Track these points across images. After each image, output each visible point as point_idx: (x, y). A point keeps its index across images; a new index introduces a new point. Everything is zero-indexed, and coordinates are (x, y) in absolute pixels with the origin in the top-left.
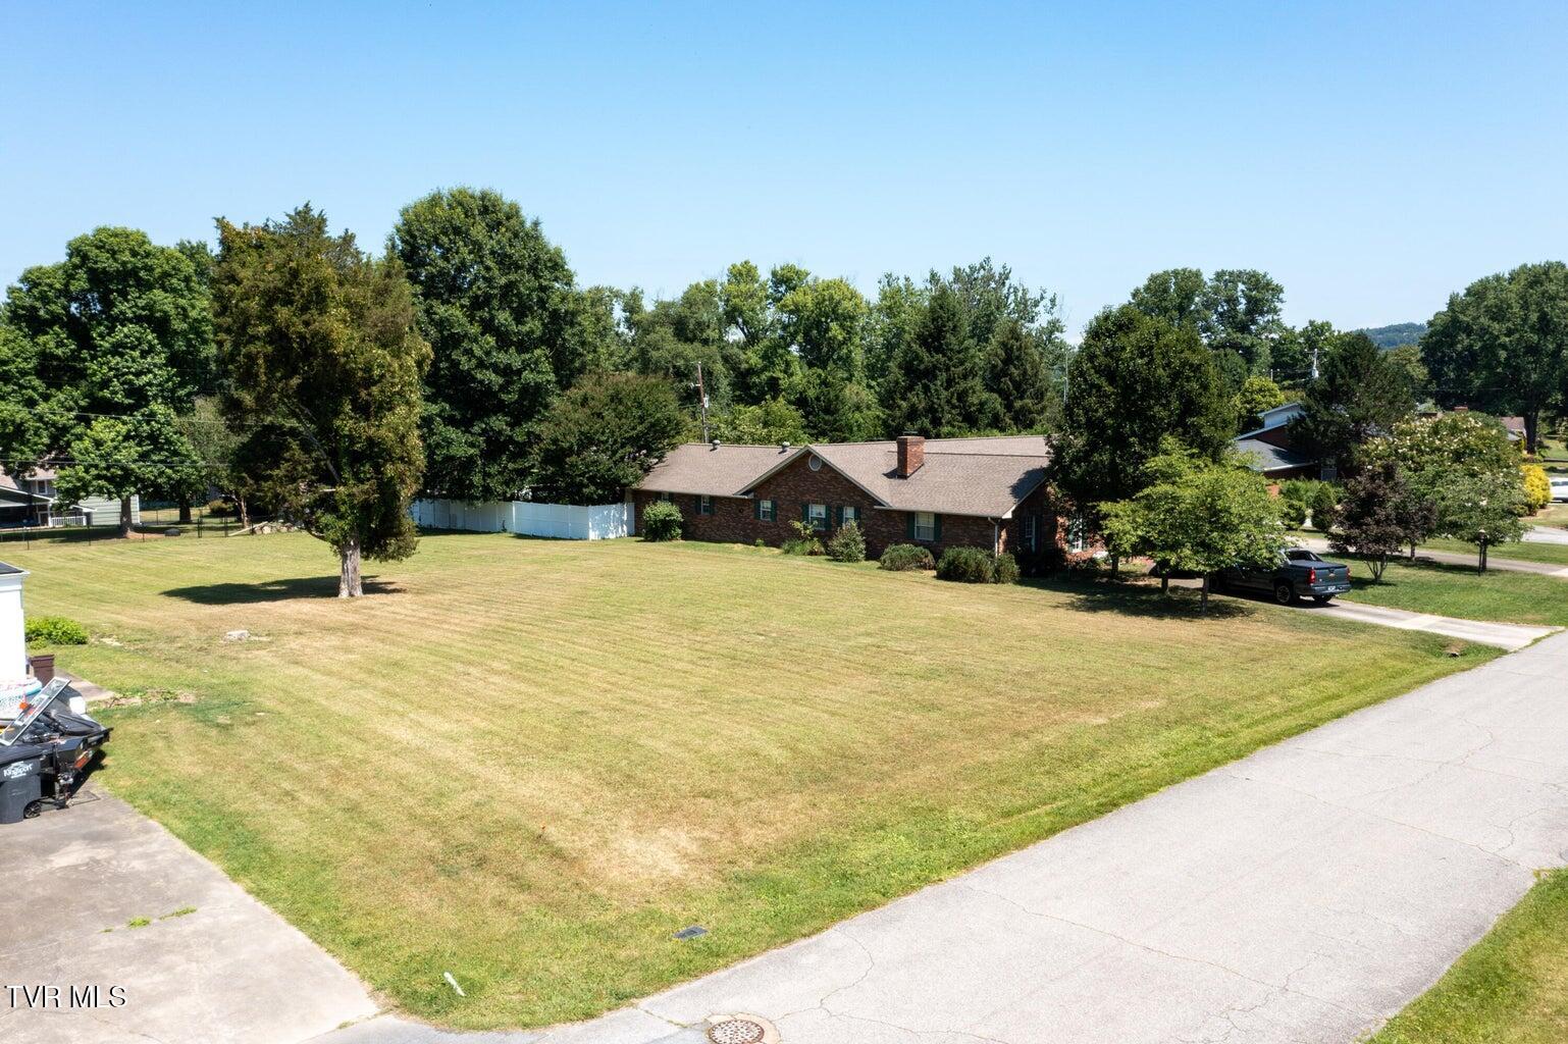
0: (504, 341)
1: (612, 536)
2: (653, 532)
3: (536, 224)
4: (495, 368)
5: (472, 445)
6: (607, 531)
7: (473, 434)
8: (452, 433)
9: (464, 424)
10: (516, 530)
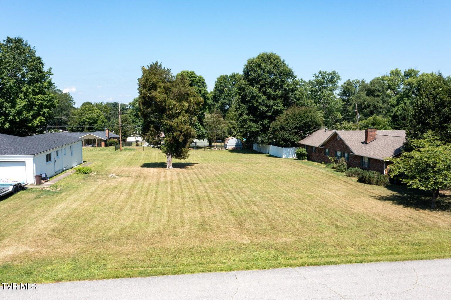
0: (269, 97)
1: (291, 157)
2: (300, 157)
3: (284, 61)
4: (266, 106)
5: (258, 128)
6: (289, 156)
7: (258, 125)
8: (251, 124)
9: (256, 122)
10: (270, 153)
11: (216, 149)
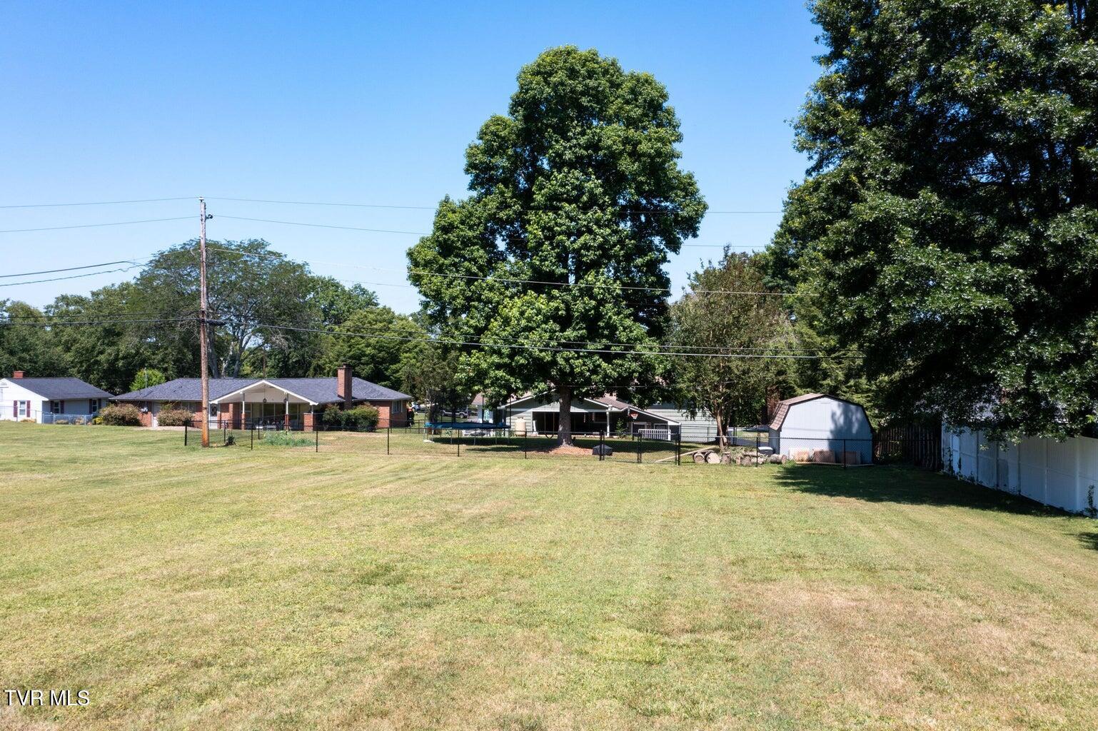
11: (714, 458)
